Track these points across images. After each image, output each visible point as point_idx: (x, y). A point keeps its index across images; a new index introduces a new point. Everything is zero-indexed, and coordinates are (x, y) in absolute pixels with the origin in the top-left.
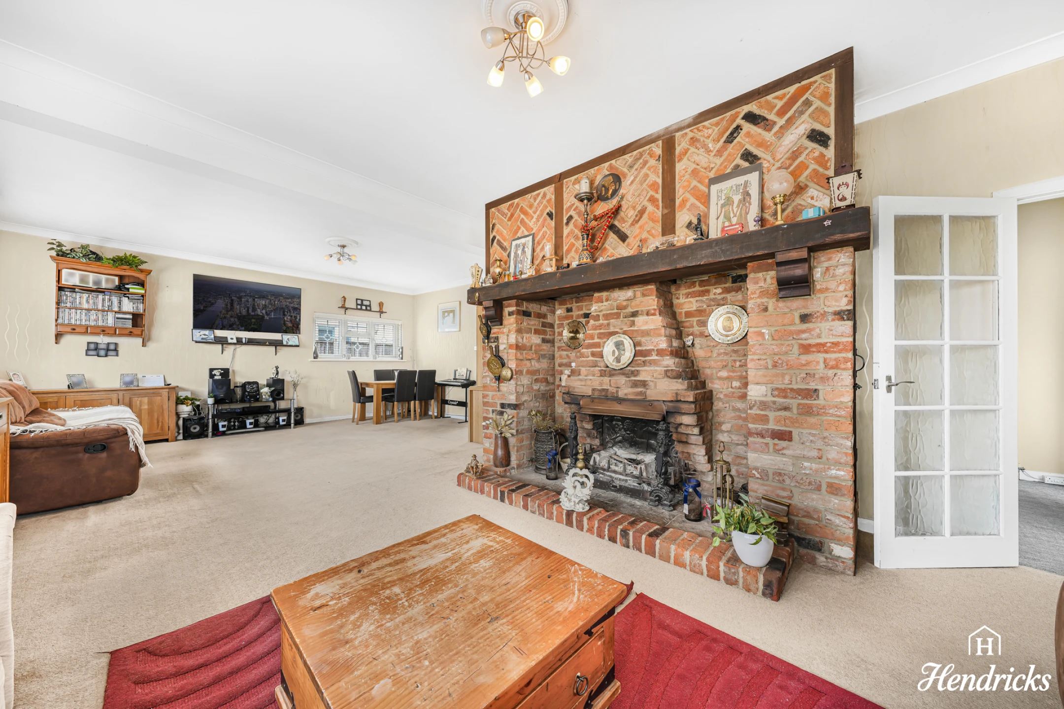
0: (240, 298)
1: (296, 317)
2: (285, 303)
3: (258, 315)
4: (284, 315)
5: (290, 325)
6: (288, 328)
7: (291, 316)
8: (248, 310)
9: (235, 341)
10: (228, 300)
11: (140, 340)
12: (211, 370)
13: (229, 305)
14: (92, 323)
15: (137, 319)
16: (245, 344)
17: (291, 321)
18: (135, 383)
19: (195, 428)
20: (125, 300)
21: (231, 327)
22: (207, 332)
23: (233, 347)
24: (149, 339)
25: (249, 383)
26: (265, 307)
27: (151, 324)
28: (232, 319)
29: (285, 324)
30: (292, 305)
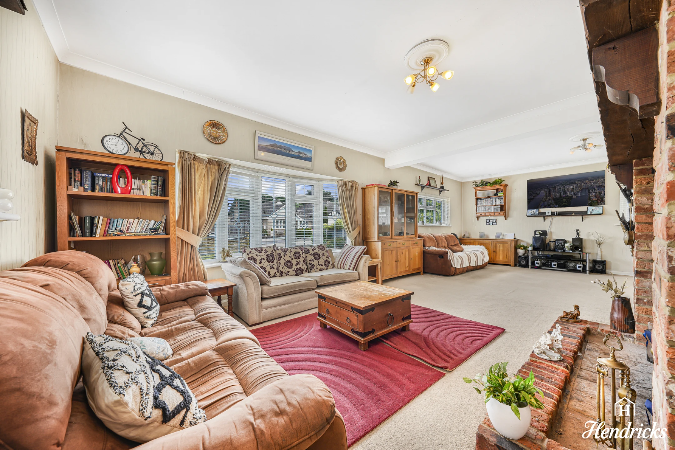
0: (555, 188)
1: (600, 193)
2: (589, 184)
3: (568, 196)
4: (589, 193)
5: (595, 199)
6: (593, 201)
7: (596, 193)
8: (560, 194)
9: (550, 214)
10: (547, 190)
11: (503, 217)
12: (535, 231)
13: (548, 193)
14: (487, 211)
15: (502, 208)
16: (557, 215)
17: (596, 196)
18: (501, 237)
19: (523, 262)
20: (497, 199)
21: (549, 206)
22: (535, 210)
23: (550, 218)
24: (508, 216)
25: (559, 240)
26: (573, 190)
27: (509, 209)
28: (550, 201)
29: (590, 199)
30: (596, 184)
